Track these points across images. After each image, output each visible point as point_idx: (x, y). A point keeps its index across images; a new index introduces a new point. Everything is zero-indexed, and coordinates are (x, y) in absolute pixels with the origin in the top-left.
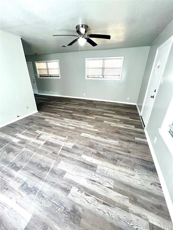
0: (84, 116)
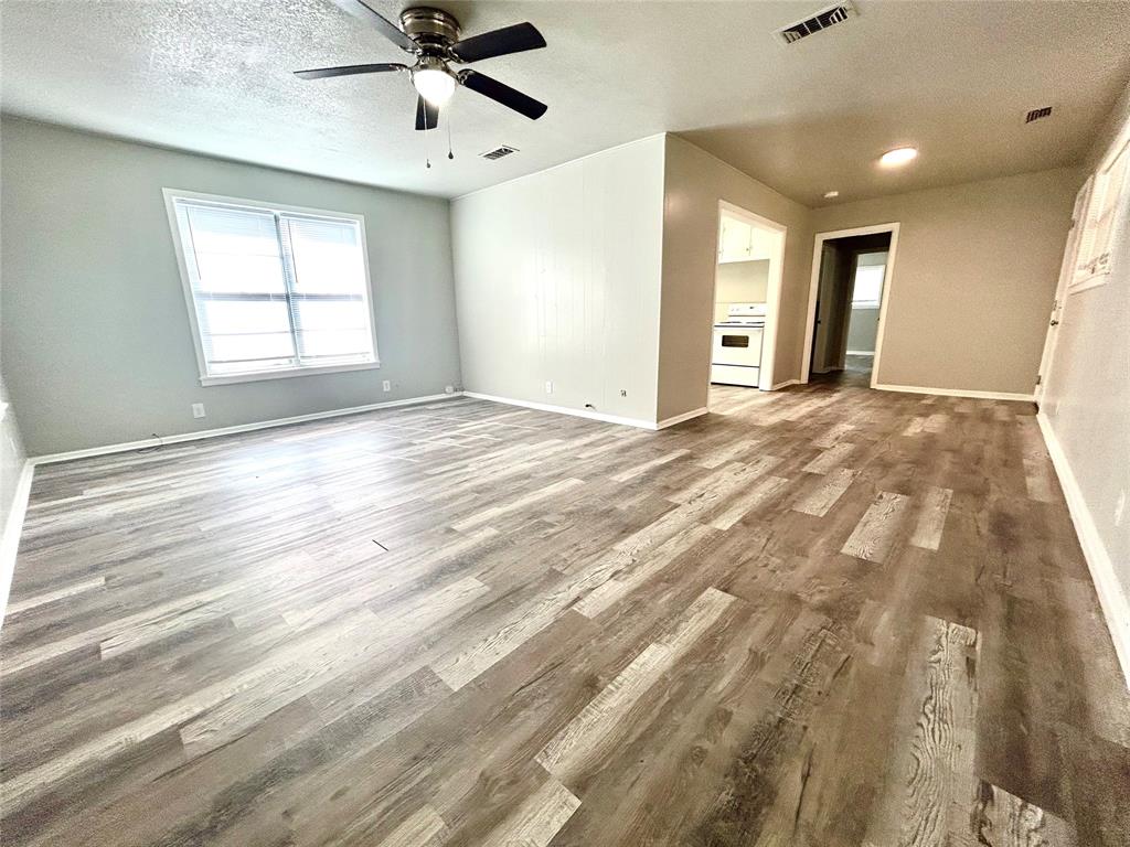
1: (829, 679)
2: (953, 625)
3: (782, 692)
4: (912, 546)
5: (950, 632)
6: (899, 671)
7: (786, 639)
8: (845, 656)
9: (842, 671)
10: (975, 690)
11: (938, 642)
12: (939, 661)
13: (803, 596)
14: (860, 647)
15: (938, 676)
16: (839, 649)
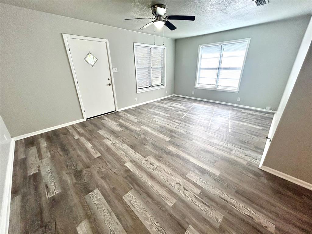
0: (154, 132)
1: (67, 163)
2: (54, 194)
3: (71, 157)
4: (85, 219)
5: (54, 191)
6: (59, 174)
7: (79, 162)
8: (69, 168)
9: (67, 166)
10: (44, 182)
11: (55, 186)
12: (53, 182)
13: (87, 169)
14: (68, 171)
15: (52, 179)
16: (71, 168)
